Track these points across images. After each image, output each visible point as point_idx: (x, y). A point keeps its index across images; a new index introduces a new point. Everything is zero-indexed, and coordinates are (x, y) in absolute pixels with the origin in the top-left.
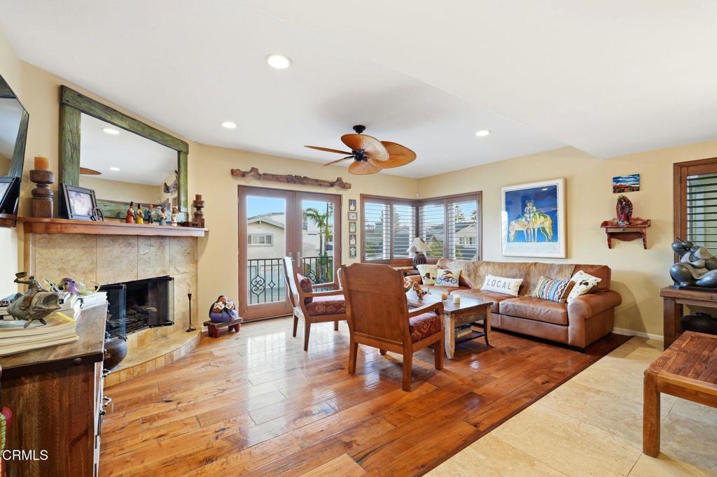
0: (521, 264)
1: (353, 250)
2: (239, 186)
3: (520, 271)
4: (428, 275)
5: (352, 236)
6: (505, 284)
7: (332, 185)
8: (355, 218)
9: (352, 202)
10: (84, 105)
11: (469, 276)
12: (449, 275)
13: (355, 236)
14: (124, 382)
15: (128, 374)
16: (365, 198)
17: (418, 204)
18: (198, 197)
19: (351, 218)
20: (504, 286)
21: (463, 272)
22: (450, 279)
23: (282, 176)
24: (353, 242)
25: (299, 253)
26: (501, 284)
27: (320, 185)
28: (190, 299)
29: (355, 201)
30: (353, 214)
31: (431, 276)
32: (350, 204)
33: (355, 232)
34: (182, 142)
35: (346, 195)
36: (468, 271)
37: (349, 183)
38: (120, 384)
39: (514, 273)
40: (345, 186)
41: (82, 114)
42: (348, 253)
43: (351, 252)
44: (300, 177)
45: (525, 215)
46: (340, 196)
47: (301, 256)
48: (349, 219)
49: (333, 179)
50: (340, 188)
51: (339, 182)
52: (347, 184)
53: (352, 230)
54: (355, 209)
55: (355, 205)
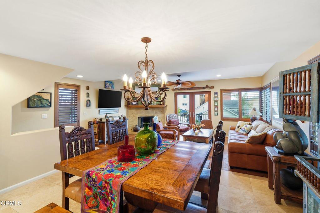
1: (216, 113)
2: (175, 93)
7: (204, 88)
8: (217, 100)
9: (216, 93)
12: (246, 127)
13: (217, 107)
17: (261, 90)
19: (215, 100)
23: (186, 88)
24: (216, 109)
27: (200, 89)
29: (217, 93)
30: (216, 98)
31: (240, 127)
32: (215, 94)
35: (213, 91)
37: (213, 86)
40: (212, 87)
43: (215, 113)
46: (211, 91)
47: (195, 114)
48: (214, 100)
49: (205, 86)
50: (209, 89)
51: (207, 87)
52: (212, 86)
53: (216, 104)
54: (217, 96)
55: (217, 94)
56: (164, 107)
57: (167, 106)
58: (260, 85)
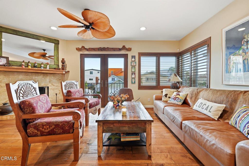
0: (231, 91)
1: (133, 80)
2: (81, 54)
3: (227, 97)
4: (166, 95)
5: (133, 73)
6: (208, 107)
7: (120, 50)
9: (133, 57)
10: (3, 30)
11: (191, 98)
12: (178, 96)
13: (135, 74)
14: (8, 120)
15: (10, 117)
16: (141, 54)
17: (179, 55)
18: (63, 59)
19: (133, 64)
20: (206, 109)
21: (189, 95)
22: (177, 99)
23: (96, 48)
24: (133, 76)
25: (106, 81)
26: (205, 107)
27: (114, 50)
28: (56, 95)
29: (135, 56)
30: (134, 63)
31: (168, 96)
32: (132, 58)
33: (135, 71)
34: (55, 40)
35: (130, 54)
36: (192, 95)
38: (7, 120)
39: (222, 99)
40: (129, 50)
41: (3, 33)
42: (131, 82)
43: (132, 81)
44: (105, 48)
45: (243, 47)
46: (127, 54)
47: (108, 82)
48: (131, 65)
49: (121, 47)
50: (126, 51)
51: (124, 48)
52: (129, 48)
53: (133, 70)
54: (135, 60)
55: (135, 58)
56: (64, 73)
57: (69, 72)
58: (178, 50)
